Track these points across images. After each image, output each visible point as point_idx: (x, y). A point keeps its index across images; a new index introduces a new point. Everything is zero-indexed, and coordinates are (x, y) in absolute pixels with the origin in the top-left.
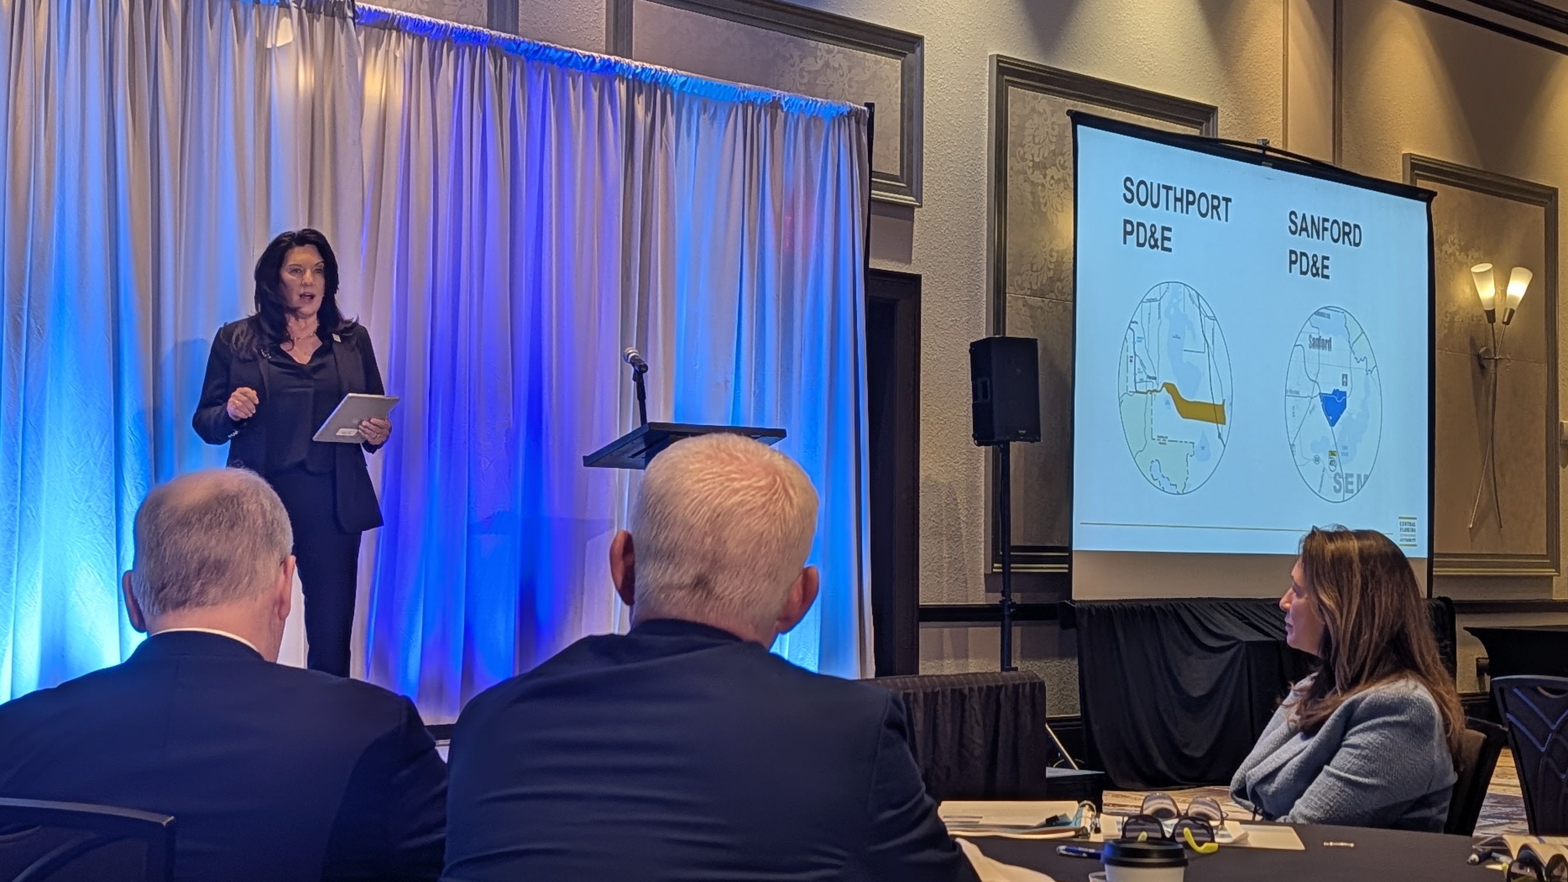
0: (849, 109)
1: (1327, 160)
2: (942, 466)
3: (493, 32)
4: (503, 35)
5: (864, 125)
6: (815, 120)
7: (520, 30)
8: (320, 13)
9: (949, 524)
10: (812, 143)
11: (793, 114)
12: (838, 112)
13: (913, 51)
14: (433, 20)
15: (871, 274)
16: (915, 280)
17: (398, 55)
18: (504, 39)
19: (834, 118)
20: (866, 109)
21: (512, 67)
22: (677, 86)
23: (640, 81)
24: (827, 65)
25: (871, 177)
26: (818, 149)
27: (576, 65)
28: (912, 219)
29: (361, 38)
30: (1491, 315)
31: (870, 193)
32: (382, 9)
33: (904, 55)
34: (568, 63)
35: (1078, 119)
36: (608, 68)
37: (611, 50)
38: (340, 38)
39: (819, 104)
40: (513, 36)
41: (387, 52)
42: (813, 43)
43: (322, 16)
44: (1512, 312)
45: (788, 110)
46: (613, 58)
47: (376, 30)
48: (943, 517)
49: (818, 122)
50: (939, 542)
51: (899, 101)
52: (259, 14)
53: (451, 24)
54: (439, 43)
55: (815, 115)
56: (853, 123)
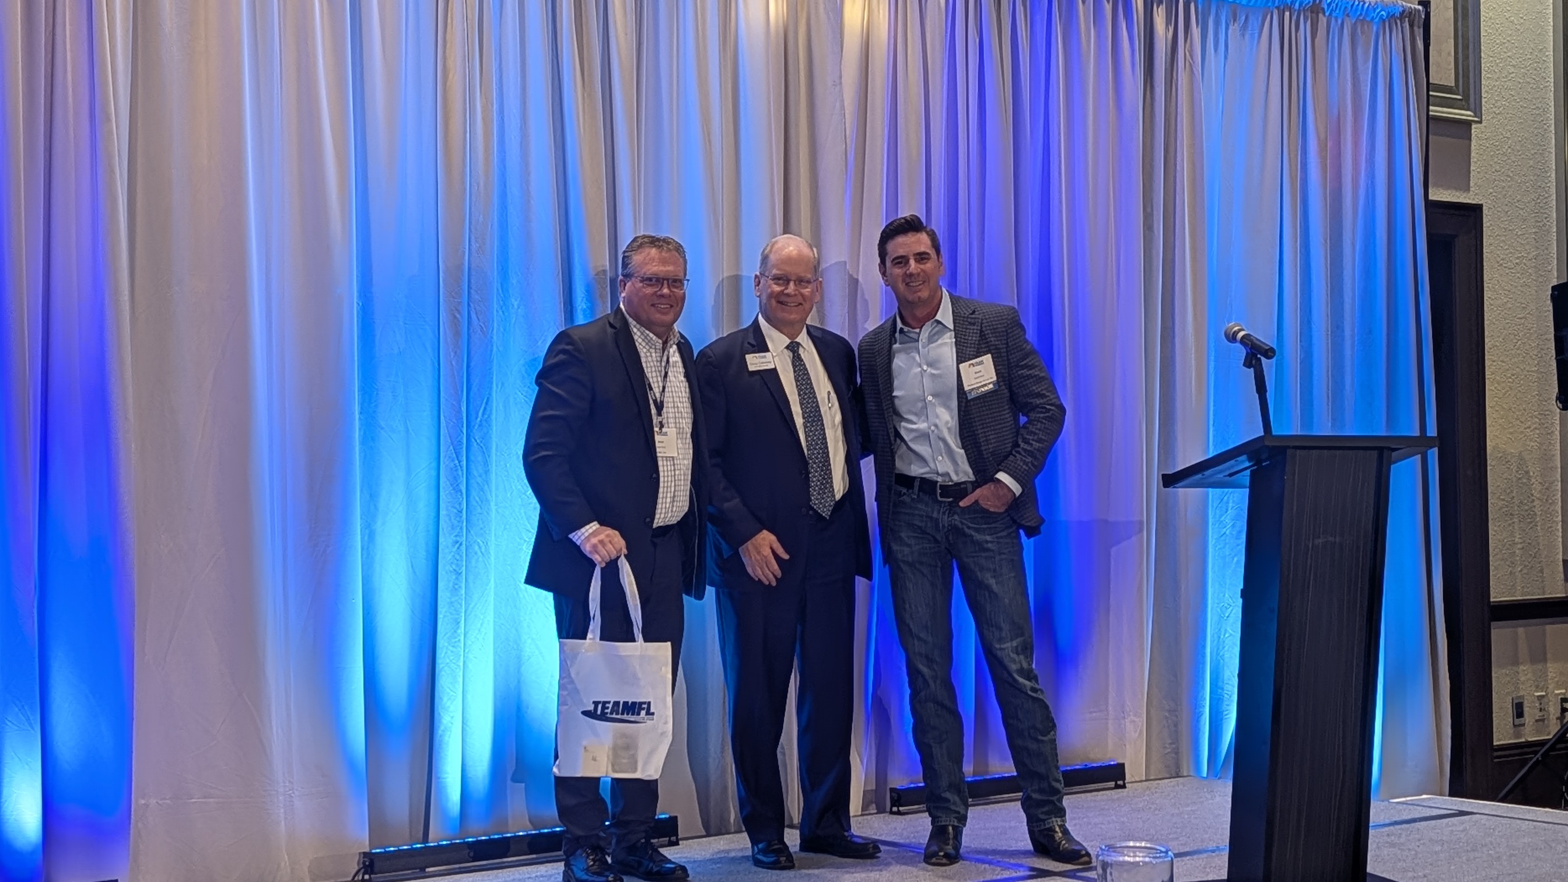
0: (1401, 9)
2: (1511, 433)
5: (1419, 27)
6: (1363, 26)
9: (1521, 503)
10: (1360, 51)
11: (1336, 19)
12: (1389, 13)
15: (1432, 206)
16: (1474, 211)
19: (1384, 21)
20: (1420, 8)
25: (1429, 91)
26: (1366, 61)
31: (1428, 110)
39: (1367, 5)
45: (1330, 14)
48: (1514, 495)
49: (1366, 26)
50: (1510, 525)
55: (1361, 18)
56: (1407, 25)
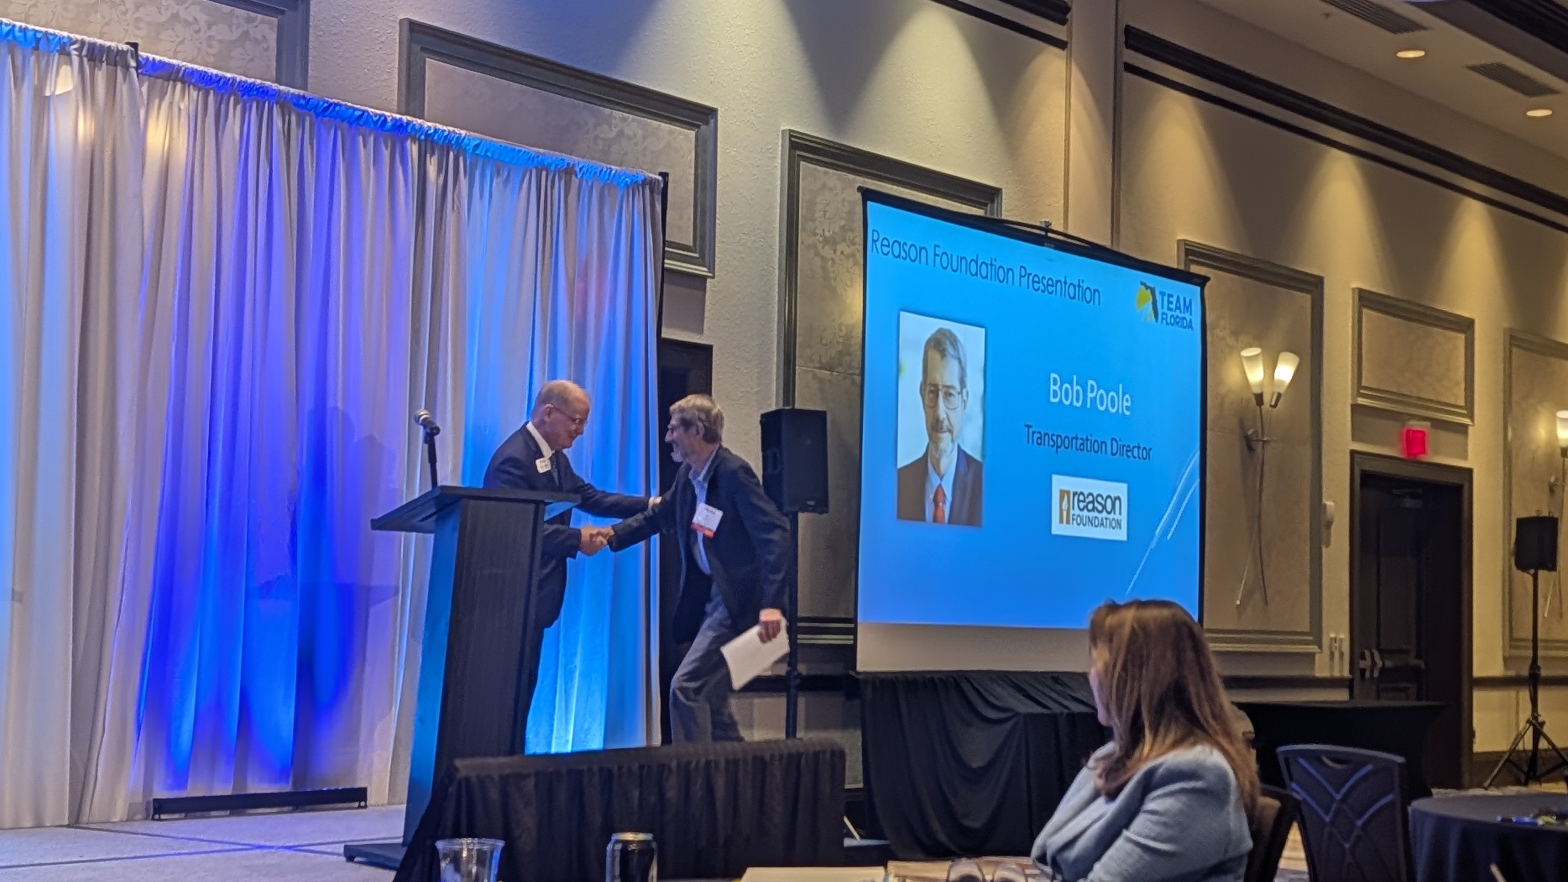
0: (643, 178)
1: (1106, 243)
3: (282, 88)
4: (292, 90)
5: (658, 194)
6: (610, 188)
7: (309, 86)
8: (101, 62)
10: (606, 209)
11: (587, 181)
12: (632, 181)
13: (707, 123)
14: (220, 73)
15: (664, 344)
16: (707, 350)
17: (182, 107)
18: (293, 94)
19: (628, 187)
20: (660, 178)
21: (301, 124)
22: (470, 148)
23: (432, 142)
24: (621, 133)
25: (665, 247)
26: (612, 217)
27: (366, 123)
28: (704, 290)
29: (144, 89)
30: (1259, 398)
31: (663, 263)
32: (166, 59)
33: (698, 126)
34: (358, 121)
35: (868, 195)
36: (400, 127)
37: (403, 110)
38: (123, 88)
39: (613, 172)
40: (302, 92)
41: (171, 103)
42: (607, 111)
43: (104, 64)
44: (1279, 395)
45: (582, 176)
46: (405, 118)
47: (160, 81)
49: (612, 189)
51: (693, 171)
52: (38, 61)
53: (240, 78)
54: (225, 97)
55: (609, 182)
56: (647, 191)
